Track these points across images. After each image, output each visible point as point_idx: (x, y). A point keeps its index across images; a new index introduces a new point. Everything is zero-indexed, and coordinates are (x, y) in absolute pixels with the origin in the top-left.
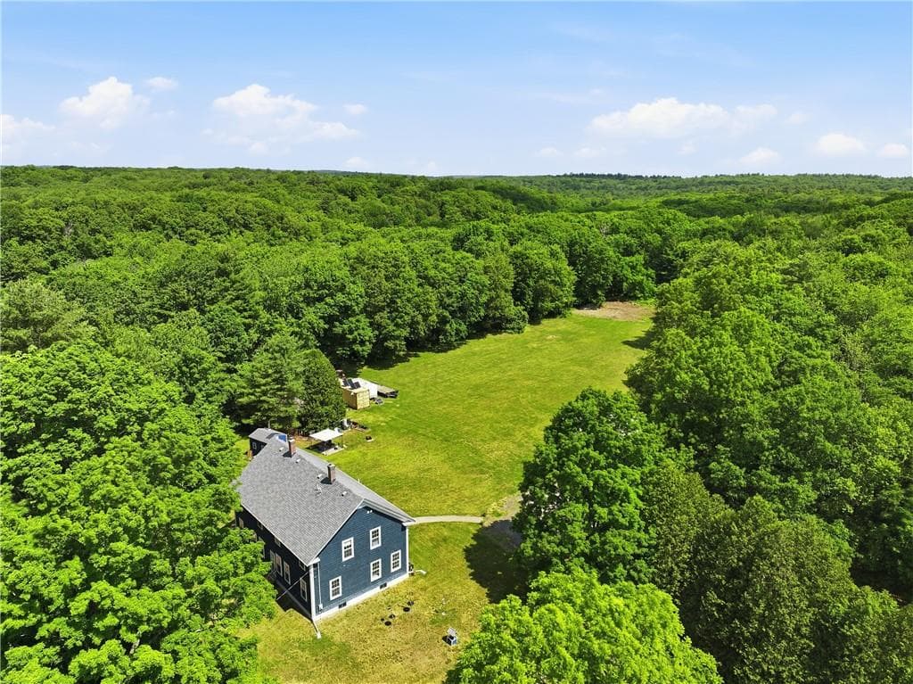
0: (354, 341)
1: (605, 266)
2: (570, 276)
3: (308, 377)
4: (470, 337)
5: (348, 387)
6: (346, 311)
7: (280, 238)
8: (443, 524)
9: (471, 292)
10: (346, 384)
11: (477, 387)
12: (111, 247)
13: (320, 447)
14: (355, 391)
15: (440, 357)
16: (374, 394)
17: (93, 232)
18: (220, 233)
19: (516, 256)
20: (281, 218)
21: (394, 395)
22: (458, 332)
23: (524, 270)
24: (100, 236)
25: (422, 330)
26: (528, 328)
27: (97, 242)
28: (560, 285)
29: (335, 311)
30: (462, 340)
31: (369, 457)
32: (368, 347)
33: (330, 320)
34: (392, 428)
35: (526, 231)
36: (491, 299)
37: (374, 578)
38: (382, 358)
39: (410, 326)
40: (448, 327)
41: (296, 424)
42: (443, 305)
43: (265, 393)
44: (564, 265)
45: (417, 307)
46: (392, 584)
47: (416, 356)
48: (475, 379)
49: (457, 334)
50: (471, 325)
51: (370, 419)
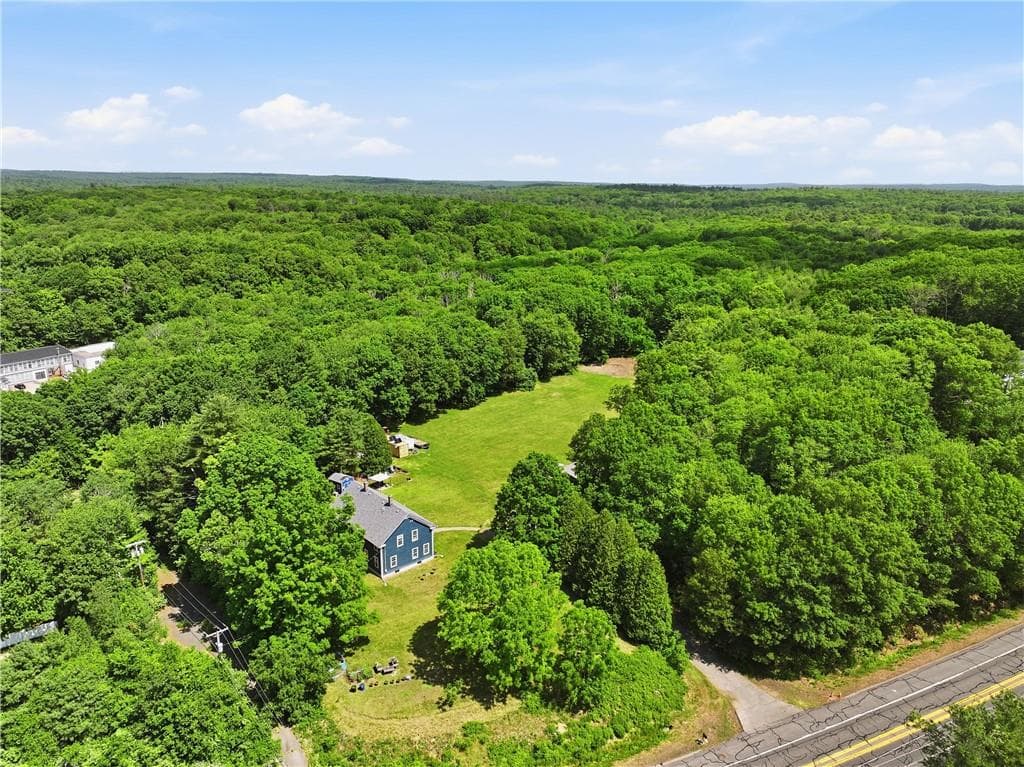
0: (396, 405)
1: (607, 329)
2: (576, 339)
3: (366, 437)
4: (489, 394)
5: (393, 442)
6: (390, 383)
7: (317, 284)
8: (455, 531)
9: (488, 362)
10: (391, 440)
11: (489, 440)
12: (166, 302)
13: (376, 485)
14: (398, 445)
15: (463, 414)
16: (412, 446)
17: (149, 288)
18: (262, 283)
19: (527, 326)
20: (318, 265)
21: (426, 447)
22: (477, 393)
23: (534, 336)
24: (155, 292)
25: (448, 394)
26: (538, 385)
27: (153, 298)
28: (568, 348)
29: (381, 383)
30: (481, 399)
31: (409, 492)
32: (407, 409)
33: (377, 390)
34: (424, 472)
35: (540, 298)
36: (506, 365)
37: (414, 558)
38: (418, 416)
39: (439, 391)
40: (469, 389)
41: (359, 470)
42: (465, 373)
43: (337, 449)
44: (571, 330)
45: (444, 376)
46: (424, 561)
47: (445, 413)
48: (488, 433)
49: (476, 395)
50: (488, 387)
51: (409, 465)
